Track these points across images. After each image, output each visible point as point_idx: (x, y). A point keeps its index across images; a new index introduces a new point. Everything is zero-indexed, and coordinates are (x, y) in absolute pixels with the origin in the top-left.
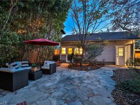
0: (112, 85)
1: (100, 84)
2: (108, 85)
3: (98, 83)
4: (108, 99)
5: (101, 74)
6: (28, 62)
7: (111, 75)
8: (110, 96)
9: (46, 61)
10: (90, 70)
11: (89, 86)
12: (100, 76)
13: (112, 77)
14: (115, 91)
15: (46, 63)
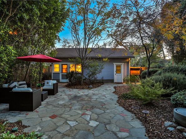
0: (116, 97)
1: (106, 98)
2: (113, 98)
3: (104, 97)
4: (115, 105)
5: (103, 91)
6: (25, 82)
7: (112, 91)
8: (116, 103)
9: (46, 81)
10: (92, 88)
11: (98, 100)
12: (103, 92)
13: (114, 92)
14: (118, 100)
15: (48, 83)
